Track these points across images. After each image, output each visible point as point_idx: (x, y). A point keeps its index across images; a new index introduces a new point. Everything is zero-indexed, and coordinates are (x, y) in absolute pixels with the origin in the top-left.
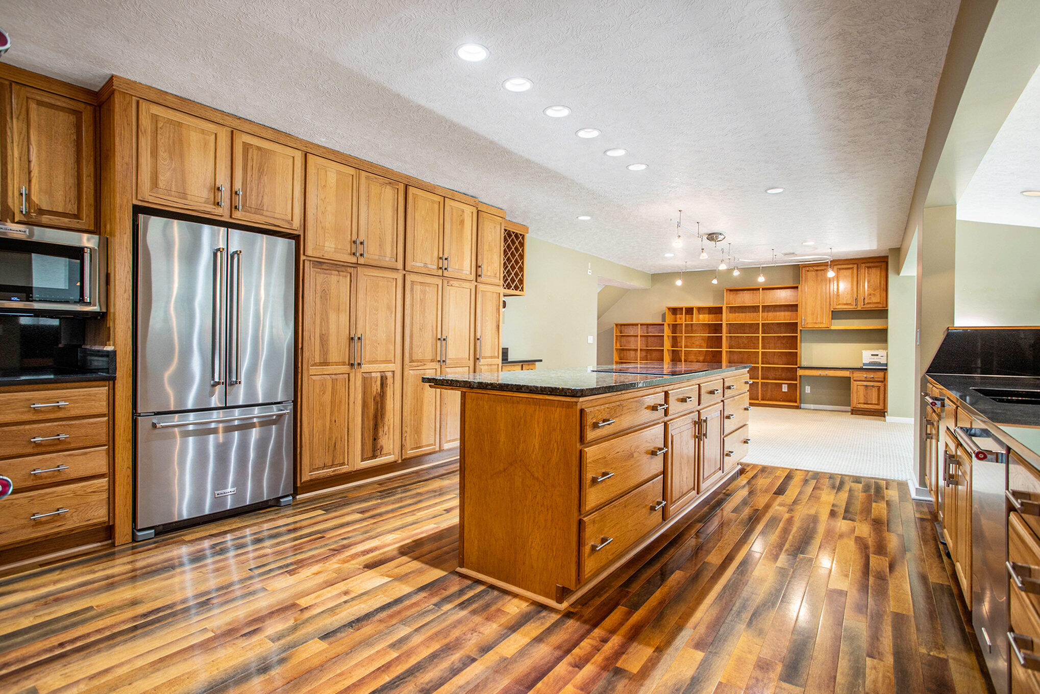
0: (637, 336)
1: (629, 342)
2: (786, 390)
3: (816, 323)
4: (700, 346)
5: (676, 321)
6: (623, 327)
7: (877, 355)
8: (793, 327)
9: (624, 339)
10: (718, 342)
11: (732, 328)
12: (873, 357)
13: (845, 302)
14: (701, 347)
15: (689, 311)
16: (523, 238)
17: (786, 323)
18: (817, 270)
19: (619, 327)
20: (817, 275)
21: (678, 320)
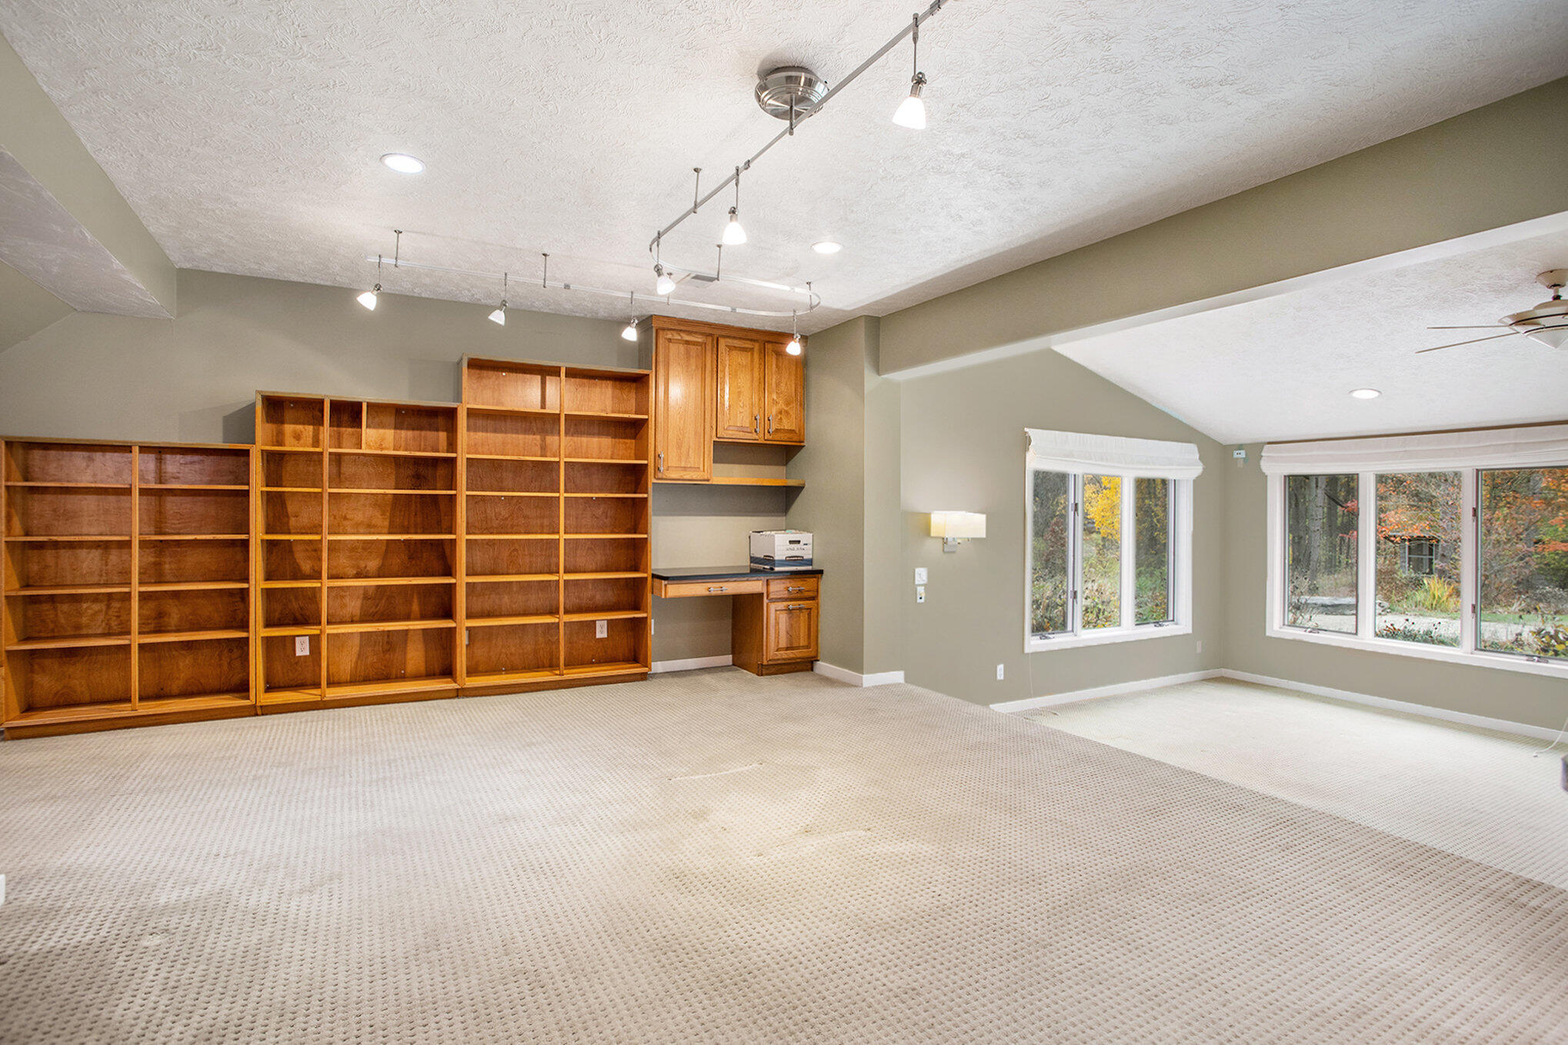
0: (127, 492)
1: (71, 516)
2: (605, 635)
3: (685, 468)
4: (369, 526)
5: (280, 443)
6: (37, 454)
7: (799, 542)
8: (634, 476)
9: (41, 506)
10: (439, 512)
11: (487, 471)
12: (793, 546)
13: (739, 425)
14: (370, 528)
15: (348, 413)
17: (602, 464)
18: (687, 342)
19: (19, 452)
20: (688, 353)
21: (289, 439)
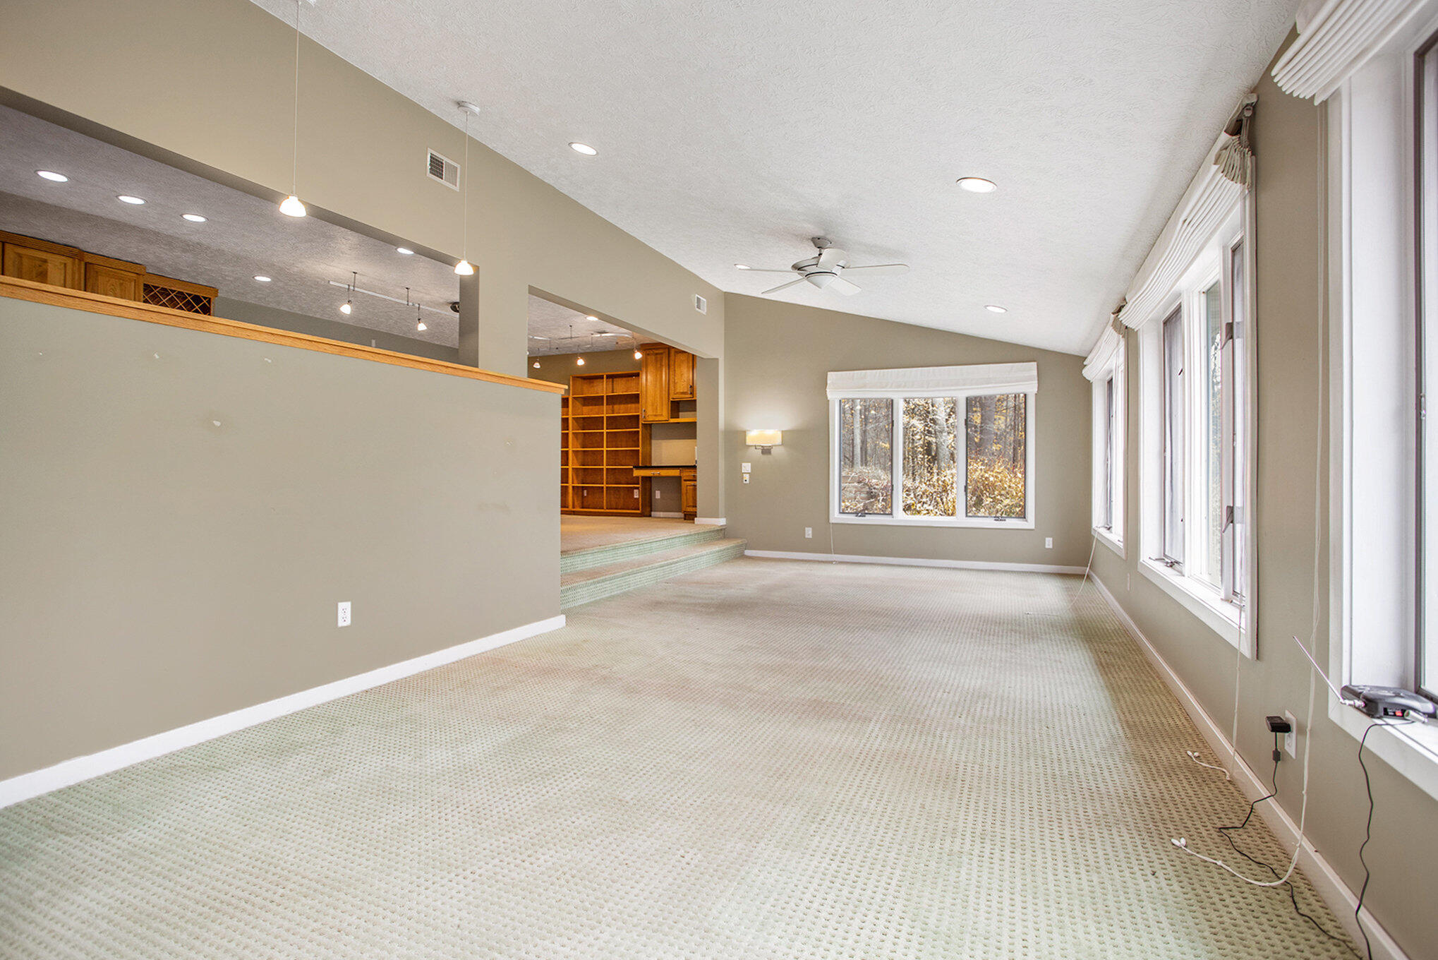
3: (657, 415)
8: (635, 420)
13: (682, 391)
16: (209, 302)
17: (628, 416)
18: (657, 354)
20: (654, 359)
